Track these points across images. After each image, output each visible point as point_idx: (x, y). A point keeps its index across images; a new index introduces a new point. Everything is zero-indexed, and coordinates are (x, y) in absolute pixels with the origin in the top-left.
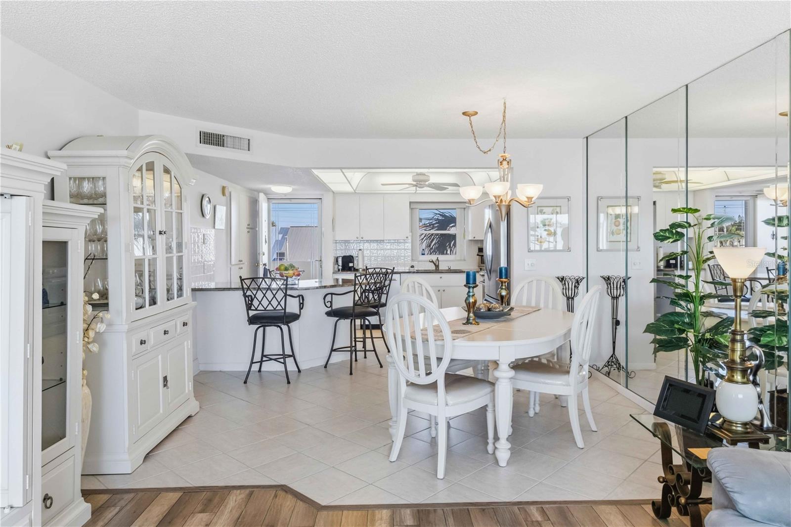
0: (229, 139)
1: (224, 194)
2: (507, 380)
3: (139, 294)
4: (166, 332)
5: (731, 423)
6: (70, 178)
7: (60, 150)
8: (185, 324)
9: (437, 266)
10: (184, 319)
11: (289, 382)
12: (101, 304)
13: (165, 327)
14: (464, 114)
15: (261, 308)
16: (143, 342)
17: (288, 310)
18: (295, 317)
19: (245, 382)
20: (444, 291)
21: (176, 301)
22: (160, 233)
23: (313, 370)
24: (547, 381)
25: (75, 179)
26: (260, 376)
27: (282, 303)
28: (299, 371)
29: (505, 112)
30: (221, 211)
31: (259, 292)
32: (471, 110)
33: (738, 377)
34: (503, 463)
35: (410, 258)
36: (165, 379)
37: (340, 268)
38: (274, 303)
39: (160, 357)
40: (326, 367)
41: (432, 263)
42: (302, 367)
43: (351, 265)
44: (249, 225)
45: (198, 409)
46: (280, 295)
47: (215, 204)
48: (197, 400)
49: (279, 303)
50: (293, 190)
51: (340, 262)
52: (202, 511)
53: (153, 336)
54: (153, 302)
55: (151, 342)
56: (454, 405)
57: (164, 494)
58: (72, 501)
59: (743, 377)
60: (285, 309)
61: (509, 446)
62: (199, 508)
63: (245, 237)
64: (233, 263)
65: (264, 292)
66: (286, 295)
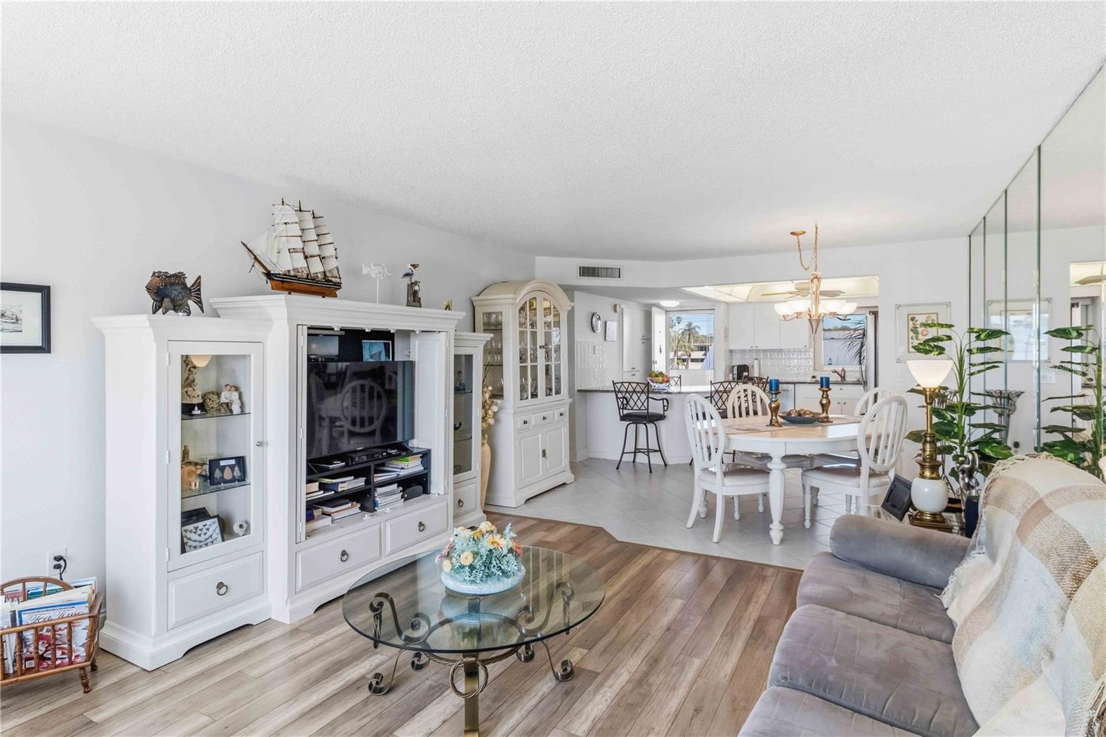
0: (603, 271)
1: (615, 311)
2: (779, 472)
3: (523, 388)
4: (544, 418)
5: (922, 513)
6: (483, 314)
7: (478, 296)
8: (561, 414)
9: (843, 378)
10: (562, 410)
11: (651, 472)
12: (498, 394)
13: (544, 414)
14: (792, 233)
15: (635, 408)
16: (525, 422)
17: (650, 411)
18: (662, 417)
19: (618, 468)
20: (845, 403)
21: (554, 397)
22: (540, 347)
23: (678, 466)
24: (840, 482)
25: (486, 313)
26: (634, 466)
27: (646, 404)
28: (666, 465)
29: (816, 233)
30: (613, 327)
31: (634, 395)
32: (797, 230)
33: (927, 473)
34: (776, 542)
35: (812, 368)
36: (544, 452)
37: (735, 376)
38: (639, 404)
39: (540, 435)
40: (691, 464)
41: (836, 374)
42: (669, 462)
43: (745, 374)
44: (643, 336)
45: (573, 480)
46: (643, 397)
47: (605, 320)
48: (572, 473)
49: (643, 404)
50: (680, 303)
51: (735, 372)
52: (545, 531)
53: (534, 419)
54: (534, 395)
55: (533, 422)
56: (729, 486)
57: (528, 520)
58: (474, 510)
59: (932, 473)
60: (648, 410)
61: (782, 528)
62: (545, 529)
63: (639, 347)
64: (625, 369)
65: (639, 395)
66: (648, 397)
